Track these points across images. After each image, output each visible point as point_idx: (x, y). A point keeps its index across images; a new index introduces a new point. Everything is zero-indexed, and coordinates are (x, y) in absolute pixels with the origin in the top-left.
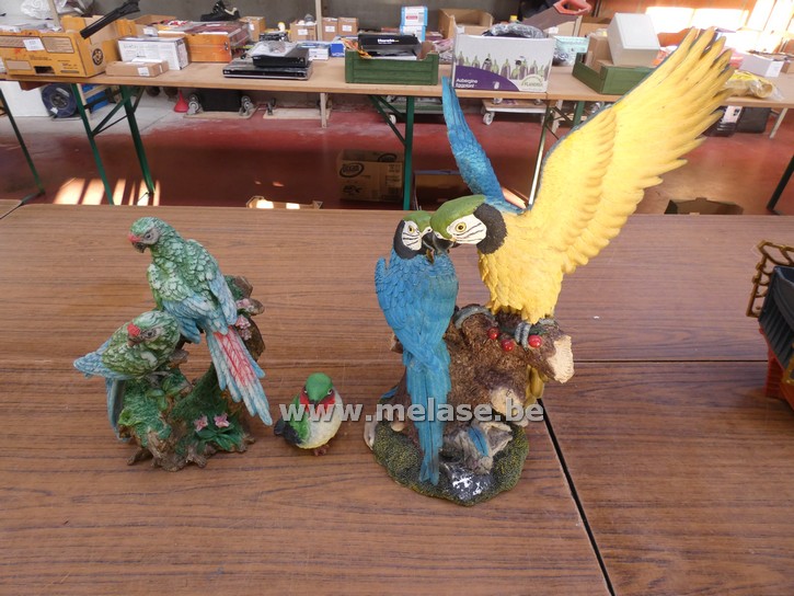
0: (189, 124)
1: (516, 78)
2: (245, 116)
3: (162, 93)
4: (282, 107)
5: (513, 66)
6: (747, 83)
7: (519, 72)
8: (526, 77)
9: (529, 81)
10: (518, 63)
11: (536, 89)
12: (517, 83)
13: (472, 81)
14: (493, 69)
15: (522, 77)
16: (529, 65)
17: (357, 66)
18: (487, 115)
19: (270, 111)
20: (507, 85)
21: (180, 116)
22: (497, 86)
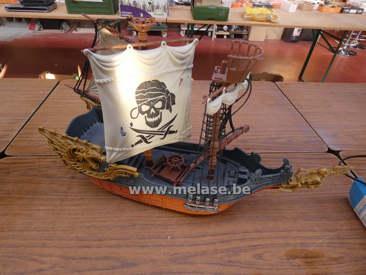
0: (34, 36)
1: (150, 11)
2: (63, 32)
3: (23, 20)
4: (84, 27)
5: (148, 5)
6: (266, 14)
7: (151, 8)
8: (155, 11)
9: (157, 13)
10: (150, 3)
11: (161, 17)
12: (151, 13)
13: (129, 13)
14: (138, 6)
15: (153, 11)
16: (155, 5)
17: (71, 5)
18: (182, 32)
19: (76, 29)
20: (147, 15)
21: (31, 32)
22: (142, 15)
